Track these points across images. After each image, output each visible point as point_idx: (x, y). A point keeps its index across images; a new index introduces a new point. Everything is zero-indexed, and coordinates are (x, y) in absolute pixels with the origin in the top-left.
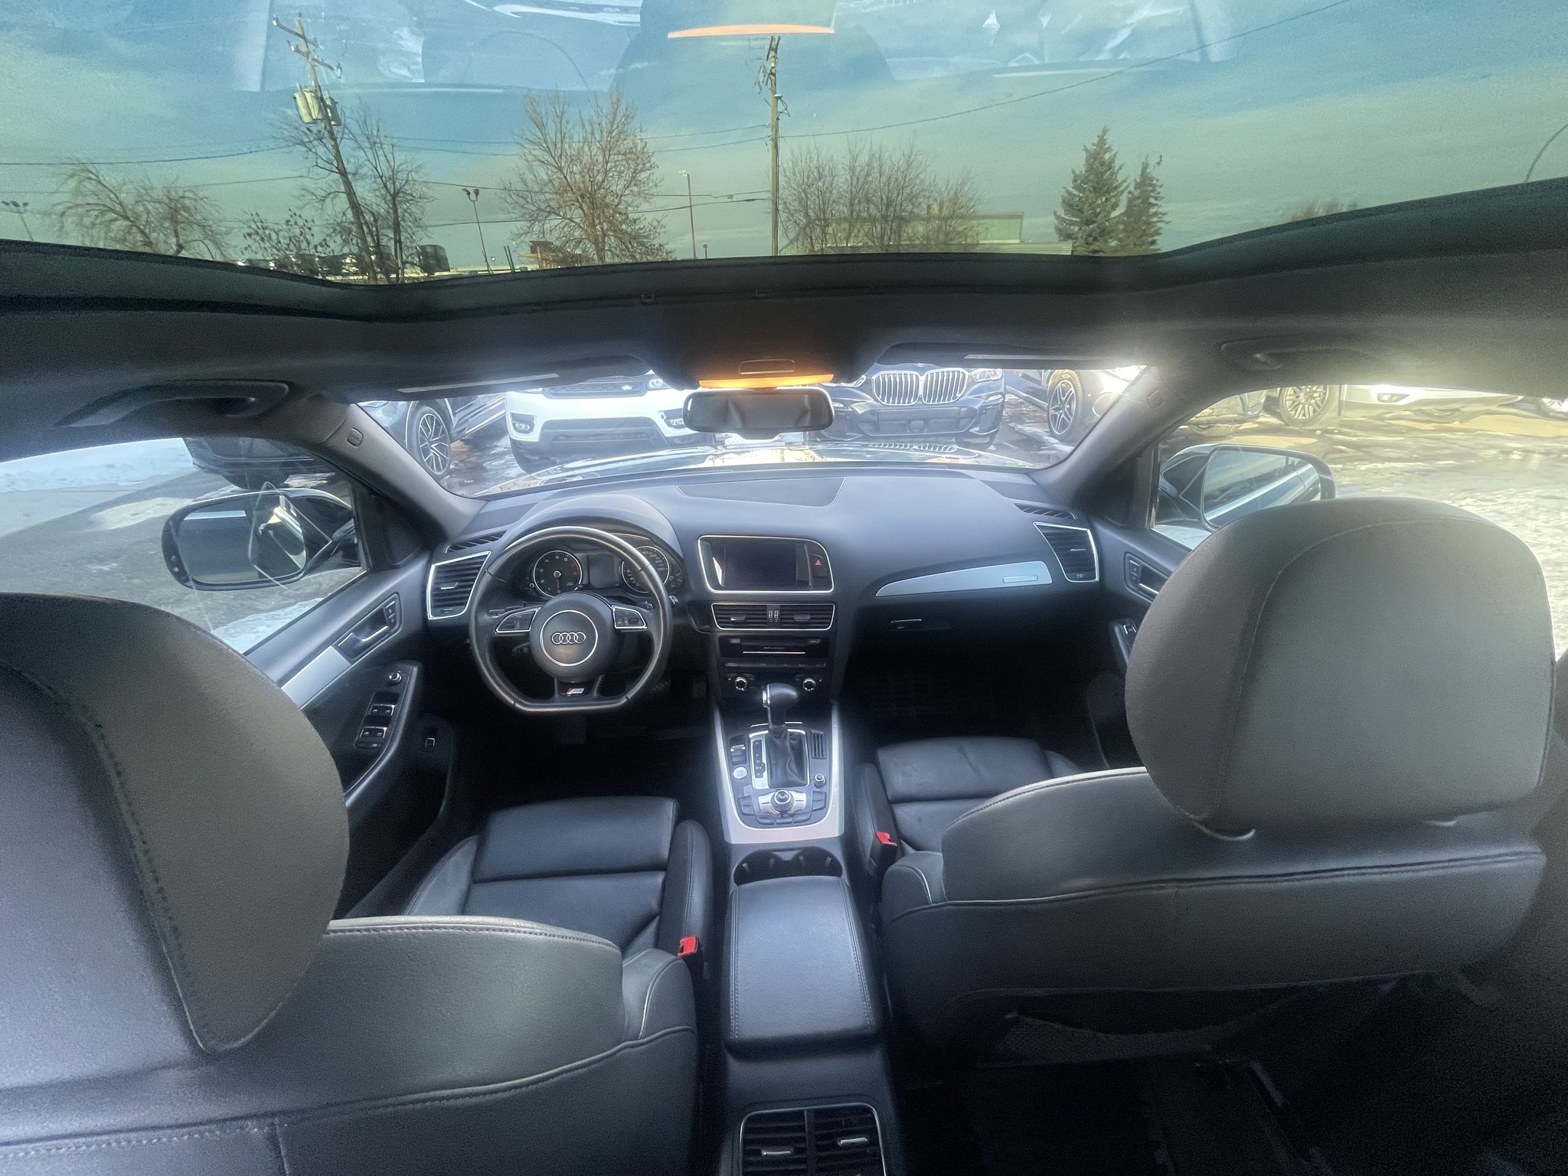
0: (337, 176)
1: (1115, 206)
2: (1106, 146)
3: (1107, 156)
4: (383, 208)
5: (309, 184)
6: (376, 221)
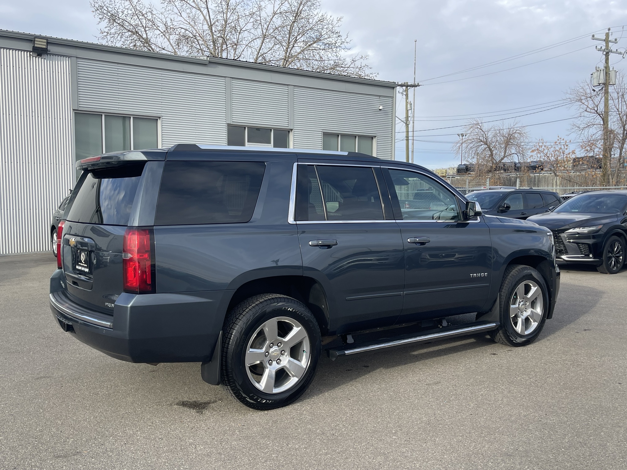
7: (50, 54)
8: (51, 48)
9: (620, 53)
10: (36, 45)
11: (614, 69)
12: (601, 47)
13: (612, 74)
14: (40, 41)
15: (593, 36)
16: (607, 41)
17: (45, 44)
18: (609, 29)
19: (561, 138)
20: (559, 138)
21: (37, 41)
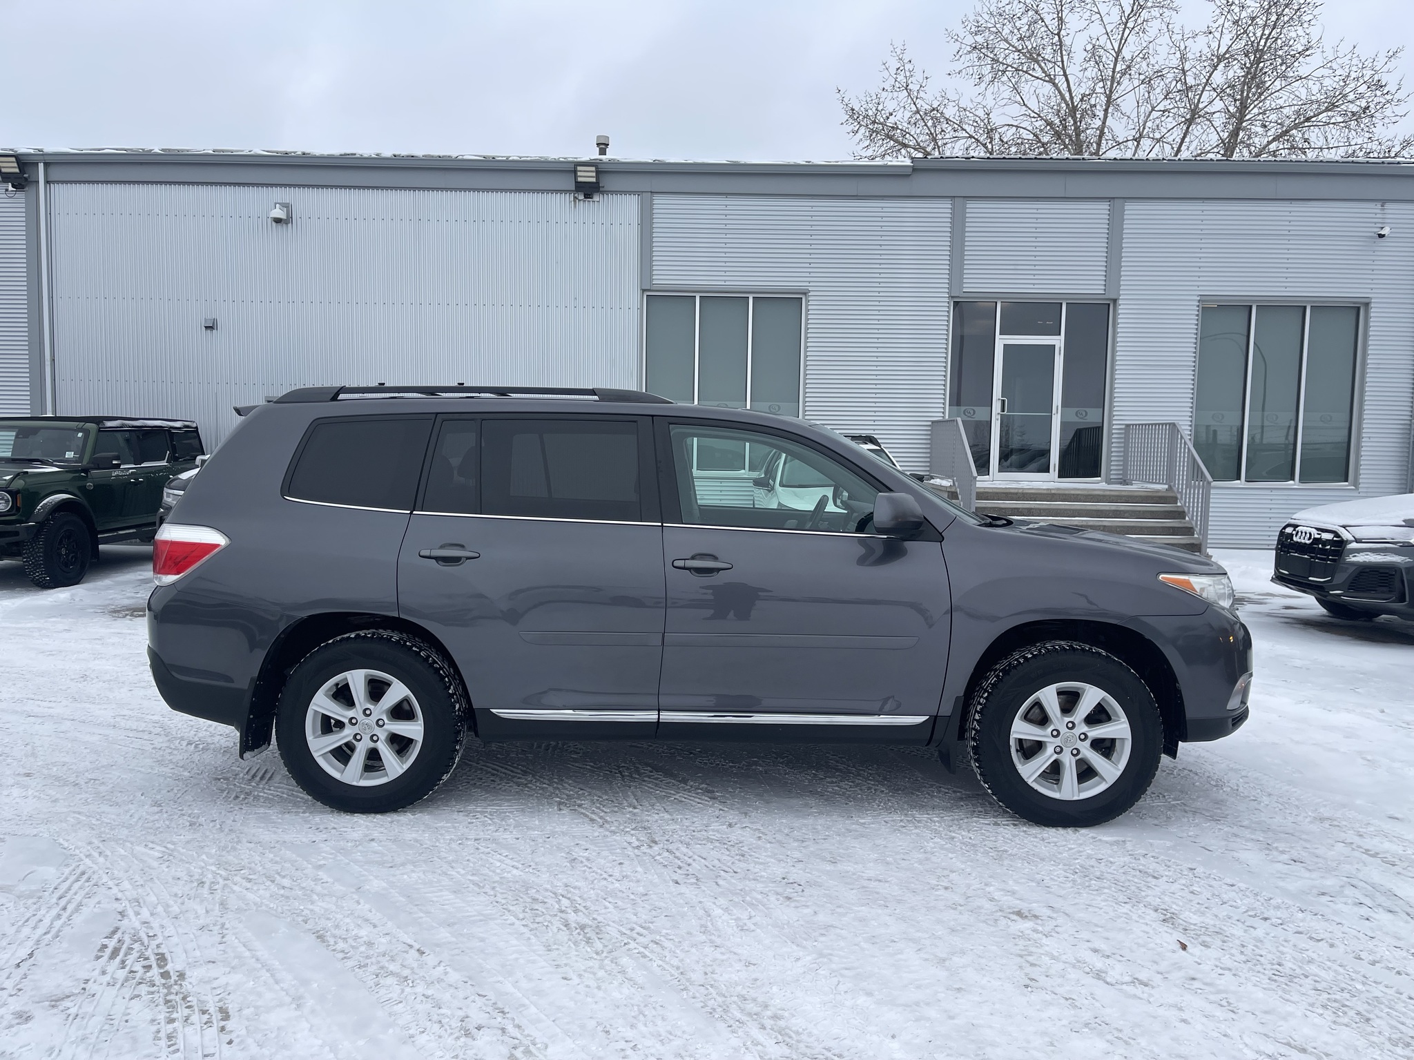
7: (607, 192)
8: (607, 183)
10: (580, 179)
14: (584, 171)
17: (594, 174)
21: (580, 171)
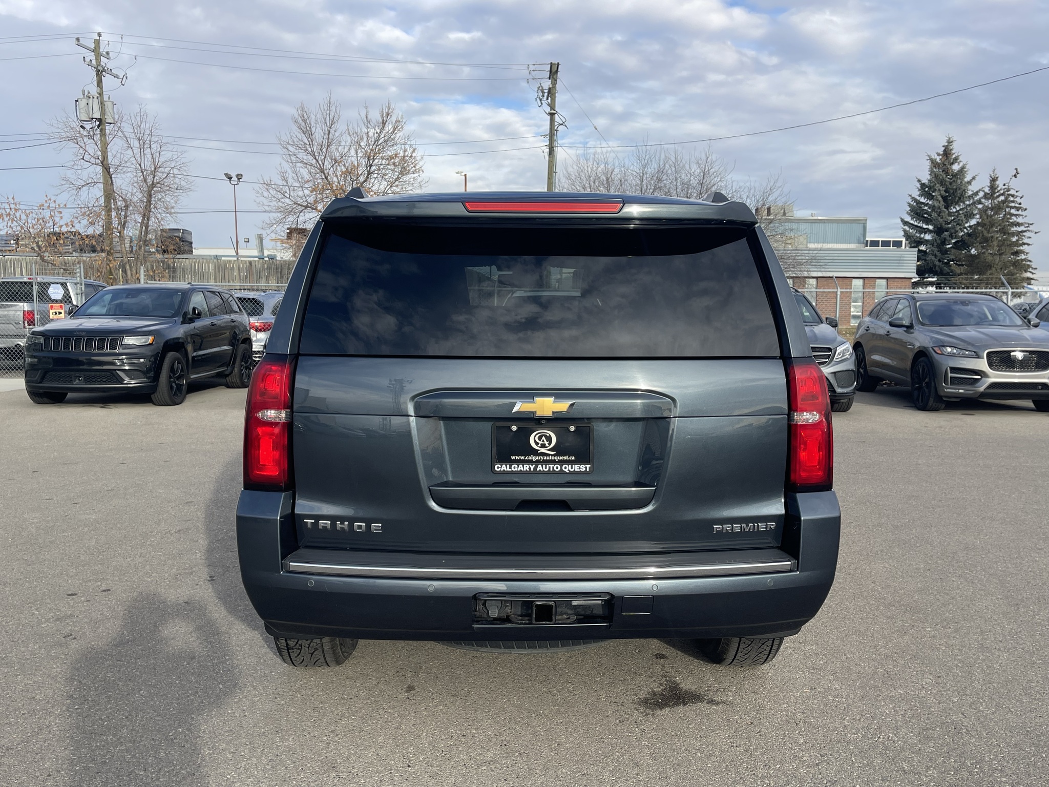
0: (99, 169)
1: (970, 216)
2: (954, 156)
3: (956, 167)
4: (137, 196)
5: (70, 174)
6: (127, 207)
9: (117, 77)
11: (111, 100)
12: (91, 60)
13: (108, 105)
15: (78, 40)
16: (96, 50)
18: (100, 35)
19: (50, 199)
20: (47, 199)
